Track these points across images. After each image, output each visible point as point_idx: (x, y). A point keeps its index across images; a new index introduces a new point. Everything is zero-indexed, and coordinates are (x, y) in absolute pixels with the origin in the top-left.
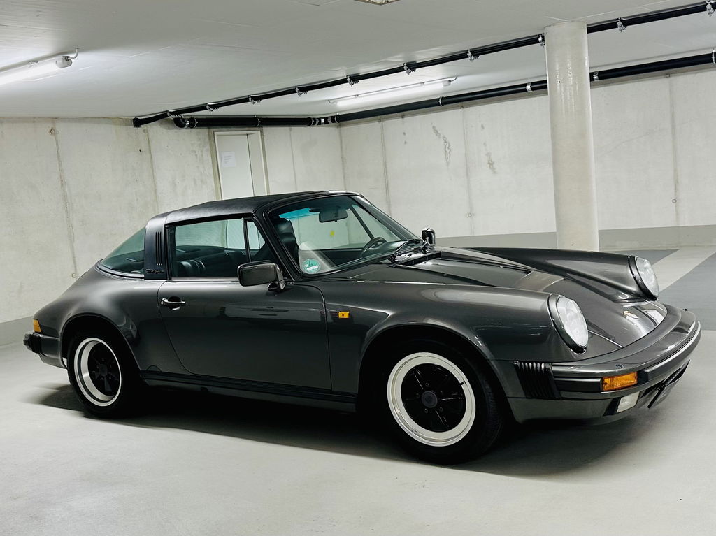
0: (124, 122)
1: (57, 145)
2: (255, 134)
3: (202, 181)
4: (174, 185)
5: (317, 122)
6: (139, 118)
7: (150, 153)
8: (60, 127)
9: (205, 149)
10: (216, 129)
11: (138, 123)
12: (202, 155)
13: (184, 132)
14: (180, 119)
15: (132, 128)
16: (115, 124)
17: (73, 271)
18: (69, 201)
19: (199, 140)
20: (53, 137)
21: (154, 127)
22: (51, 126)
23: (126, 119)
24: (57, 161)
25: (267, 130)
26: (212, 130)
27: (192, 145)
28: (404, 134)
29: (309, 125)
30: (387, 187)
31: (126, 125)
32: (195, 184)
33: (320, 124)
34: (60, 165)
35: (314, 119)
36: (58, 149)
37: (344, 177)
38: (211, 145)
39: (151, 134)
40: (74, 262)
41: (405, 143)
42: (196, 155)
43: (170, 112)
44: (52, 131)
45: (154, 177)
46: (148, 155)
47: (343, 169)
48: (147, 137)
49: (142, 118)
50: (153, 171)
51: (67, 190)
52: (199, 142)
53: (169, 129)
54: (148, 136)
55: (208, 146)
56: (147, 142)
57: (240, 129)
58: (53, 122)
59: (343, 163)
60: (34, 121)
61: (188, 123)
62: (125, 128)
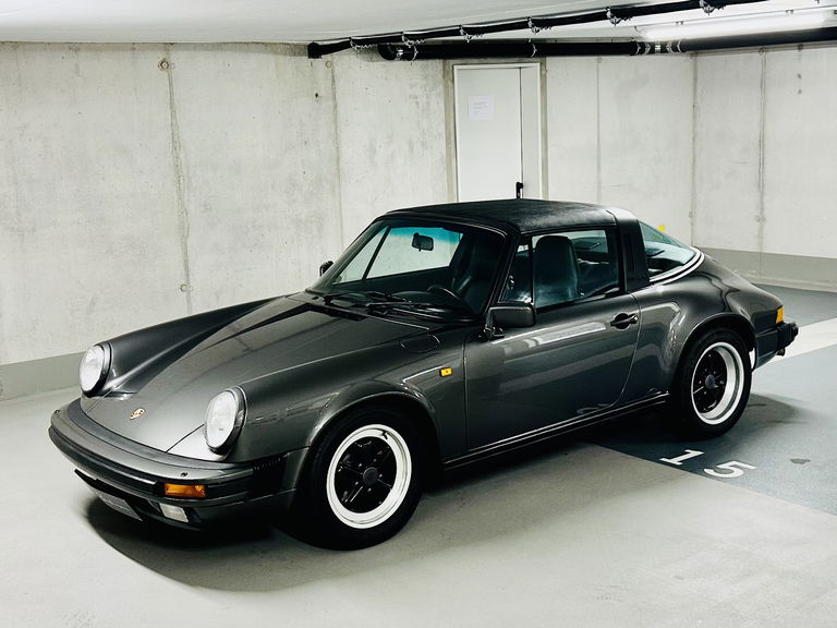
0: (293, 50)
1: (171, 84)
2: (532, 68)
3: (423, 144)
4: (373, 151)
5: (648, 50)
6: (320, 43)
7: (335, 98)
8: (177, 58)
9: (434, 92)
10: (458, 61)
11: (315, 51)
12: (428, 103)
13: (398, 66)
14: (385, 47)
15: (306, 60)
16: (275, 53)
17: (183, 282)
18: (185, 173)
19: (426, 77)
20: (165, 74)
21: (346, 57)
22: (162, 56)
23: (295, 45)
24: (169, 112)
25: (553, 62)
26: (452, 62)
27: (411, 86)
28: (799, 76)
29: (633, 54)
30: (762, 163)
31: (300, 54)
32: (411, 144)
33: (652, 51)
34: (173, 116)
35: (643, 45)
36: (171, 93)
37: (694, 139)
38: (446, 87)
39: (337, 69)
40: (187, 268)
41: (800, 92)
42: (417, 103)
43: (354, 40)
44: (165, 65)
45: (336, 138)
46: (331, 103)
47: (694, 126)
48: (330, 75)
49: (325, 43)
50: (336, 127)
51: (182, 156)
52: (424, 82)
53: (372, 60)
54: (333, 71)
55: (441, 87)
56: (330, 82)
57: (503, 60)
58: (166, 50)
59: (694, 117)
60: (133, 47)
61: (401, 52)
62: (293, 59)
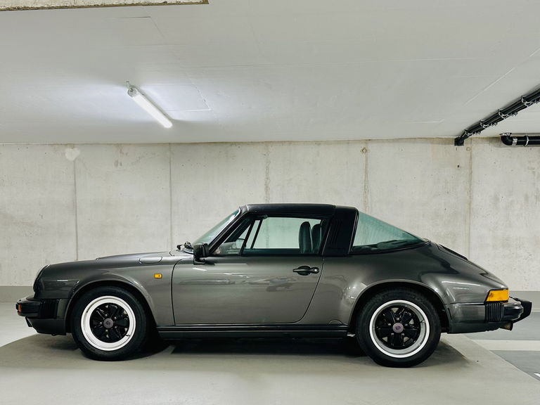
0: (444, 141)
1: (367, 161)
4: (496, 199)
7: (471, 169)
8: (371, 147)
11: (459, 141)
15: (453, 147)
16: (432, 143)
20: (364, 155)
21: (480, 145)
22: (363, 146)
23: (447, 139)
24: (364, 174)
31: (449, 144)
32: (527, 198)
34: (366, 177)
36: (366, 165)
39: (474, 152)
44: (364, 150)
45: (470, 191)
46: (468, 171)
48: (469, 155)
50: (470, 185)
53: (500, 147)
54: (471, 153)
56: (468, 158)
58: (366, 143)
60: (348, 142)
61: (515, 141)
62: (444, 146)
